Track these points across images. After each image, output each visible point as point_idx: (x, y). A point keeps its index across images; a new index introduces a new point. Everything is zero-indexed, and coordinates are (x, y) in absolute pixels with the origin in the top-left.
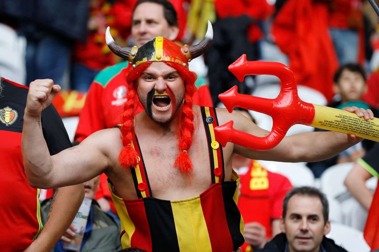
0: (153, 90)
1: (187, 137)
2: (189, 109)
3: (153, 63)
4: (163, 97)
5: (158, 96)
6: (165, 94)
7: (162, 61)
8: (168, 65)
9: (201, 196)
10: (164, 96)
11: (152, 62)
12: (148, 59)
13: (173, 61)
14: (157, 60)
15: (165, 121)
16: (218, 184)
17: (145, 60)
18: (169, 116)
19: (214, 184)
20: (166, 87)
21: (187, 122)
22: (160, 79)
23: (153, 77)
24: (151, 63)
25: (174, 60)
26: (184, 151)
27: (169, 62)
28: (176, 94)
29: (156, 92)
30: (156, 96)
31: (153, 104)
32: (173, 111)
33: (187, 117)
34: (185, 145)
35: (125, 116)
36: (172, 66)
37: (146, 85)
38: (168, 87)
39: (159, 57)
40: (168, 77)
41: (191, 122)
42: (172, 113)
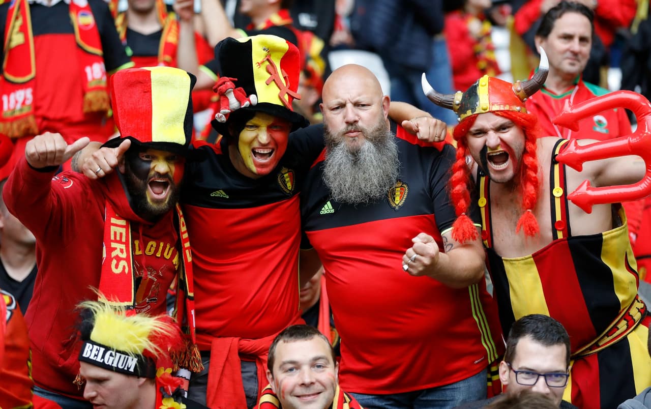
0: (485, 147)
1: (529, 194)
2: (531, 159)
3: (480, 115)
4: (499, 153)
5: (493, 153)
6: (500, 149)
7: (489, 112)
8: (498, 115)
9: (534, 256)
10: (500, 151)
11: (478, 114)
12: (472, 112)
13: (502, 109)
14: (484, 111)
15: (507, 181)
16: (561, 240)
17: (469, 113)
18: (510, 174)
19: (555, 241)
20: (499, 141)
21: (529, 175)
22: (491, 133)
23: (482, 132)
24: (477, 116)
25: (504, 108)
26: (528, 210)
27: (497, 111)
28: (513, 147)
29: (488, 149)
30: (489, 153)
31: (489, 163)
32: (514, 167)
33: (530, 169)
34: (527, 203)
35: (454, 181)
36: (502, 116)
37: (477, 142)
38: (502, 140)
39: (485, 107)
40: (500, 129)
41: (534, 175)
42: (514, 169)
